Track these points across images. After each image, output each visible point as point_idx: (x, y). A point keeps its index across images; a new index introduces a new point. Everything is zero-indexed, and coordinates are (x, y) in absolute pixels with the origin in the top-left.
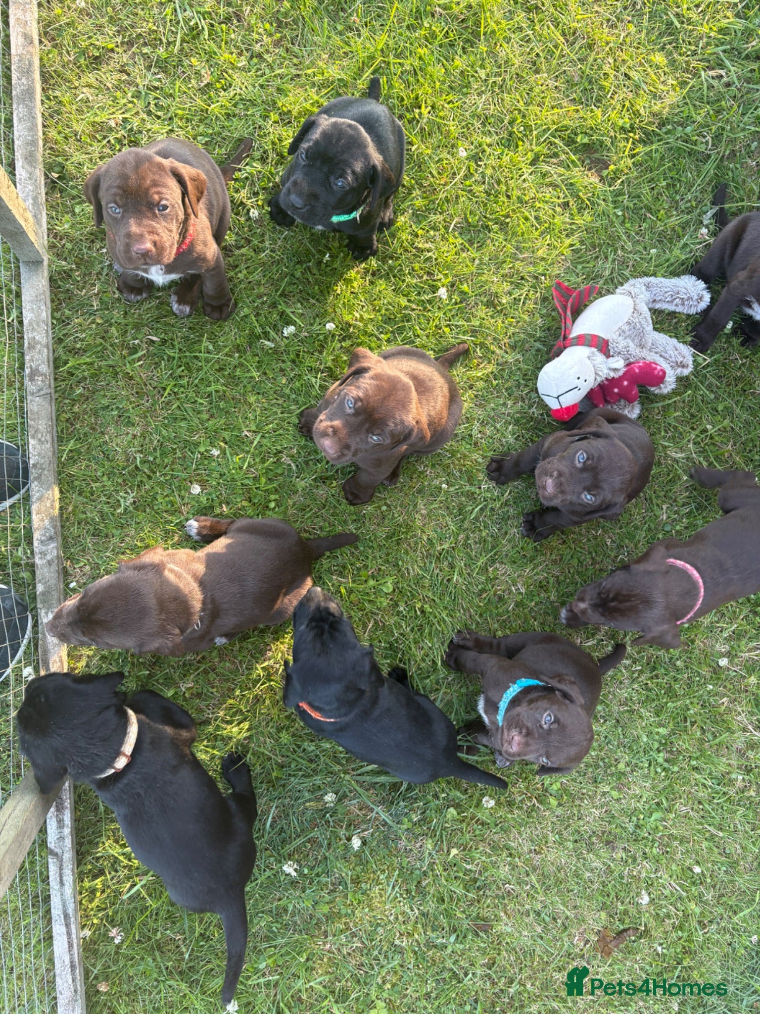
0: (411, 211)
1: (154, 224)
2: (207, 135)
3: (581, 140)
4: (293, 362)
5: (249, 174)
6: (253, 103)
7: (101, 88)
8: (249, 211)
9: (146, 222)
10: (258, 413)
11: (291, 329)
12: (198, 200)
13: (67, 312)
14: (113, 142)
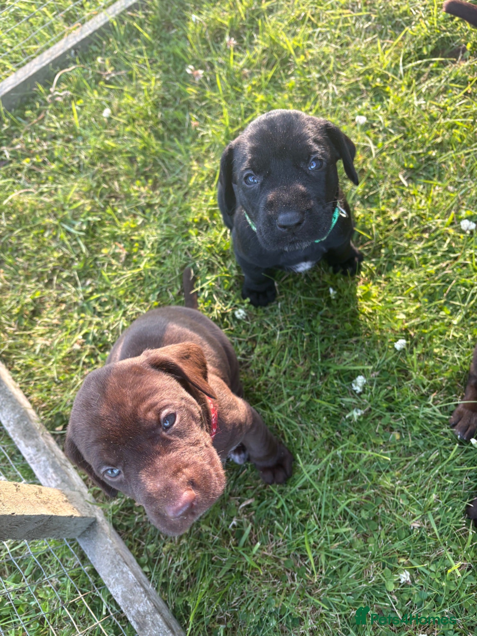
0: (358, 203)
1: (173, 455)
2: (154, 291)
3: (427, 49)
4: (390, 410)
5: (208, 289)
6: (170, 238)
7: (52, 329)
8: (234, 316)
9: (161, 462)
10: (406, 491)
11: (360, 380)
12: (205, 377)
13: (150, 547)
14: (87, 360)
